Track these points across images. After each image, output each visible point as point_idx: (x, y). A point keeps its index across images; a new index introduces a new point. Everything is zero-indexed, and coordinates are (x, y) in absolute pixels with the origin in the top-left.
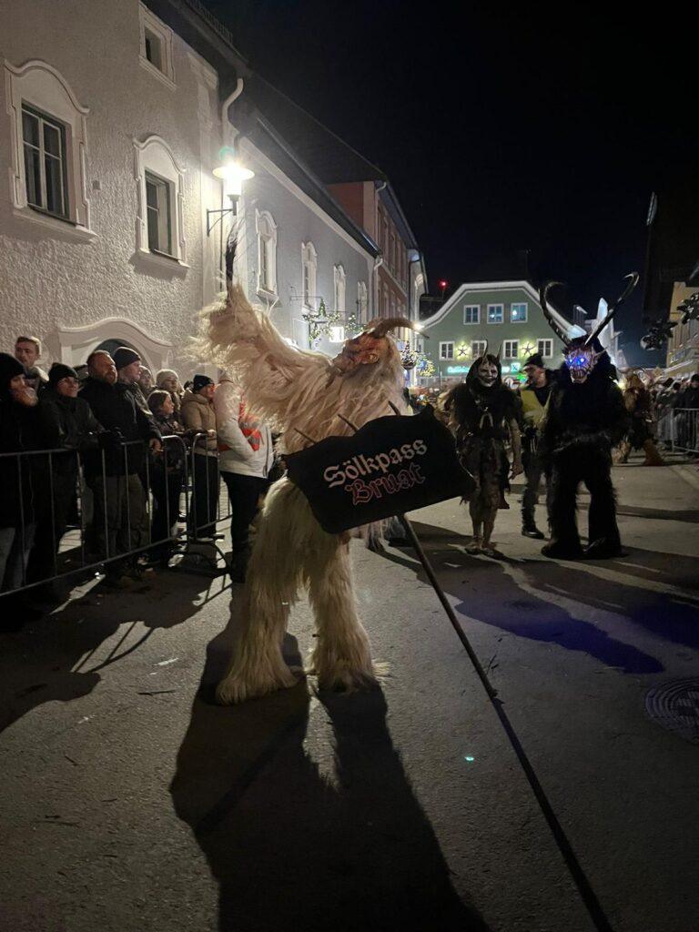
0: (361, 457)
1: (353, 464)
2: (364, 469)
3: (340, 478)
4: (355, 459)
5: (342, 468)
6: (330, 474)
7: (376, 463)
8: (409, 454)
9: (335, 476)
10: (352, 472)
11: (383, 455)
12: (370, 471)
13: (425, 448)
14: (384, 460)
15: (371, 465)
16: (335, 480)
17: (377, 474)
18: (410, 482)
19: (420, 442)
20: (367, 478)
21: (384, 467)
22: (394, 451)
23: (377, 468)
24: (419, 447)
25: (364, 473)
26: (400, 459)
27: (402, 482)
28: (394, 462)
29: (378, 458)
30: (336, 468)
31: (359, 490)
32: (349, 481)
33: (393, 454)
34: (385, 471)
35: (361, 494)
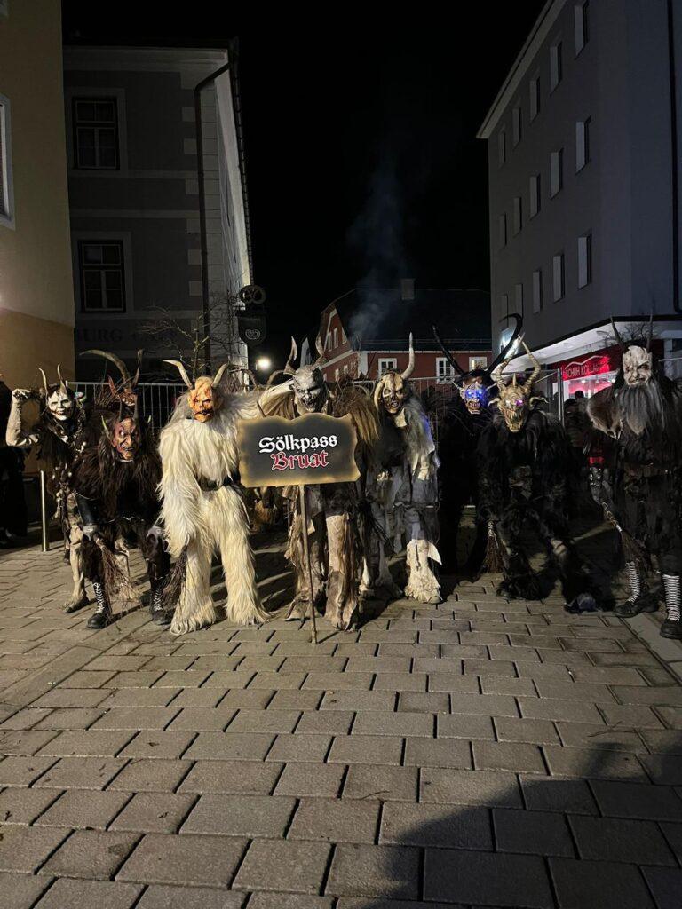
0: (292, 436)
1: (284, 440)
2: (290, 445)
3: (270, 447)
4: (286, 437)
5: (275, 441)
6: (264, 443)
7: (300, 444)
8: (324, 444)
9: (267, 445)
10: (280, 446)
11: (307, 439)
12: (293, 448)
13: (336, 442)
14: (306, 443)
15: (296, 444)
16: (266, 448)
17: (297, 451)
18: (318, 463)
19: (334, 437)
20: (289, 453)
21: (304, 447)
22: (315, 439)
23: (299, 447)
24: (332, 441)
25: (288, 448)
26: (317, 445)
27: (312, 461)
28: (313, 446)
29: (302, 440)
30: (270, 439)
31: (280, 460)
32: (276, 451)
33: (314, 441)
34: (303, 451)
35: (281, 463)
